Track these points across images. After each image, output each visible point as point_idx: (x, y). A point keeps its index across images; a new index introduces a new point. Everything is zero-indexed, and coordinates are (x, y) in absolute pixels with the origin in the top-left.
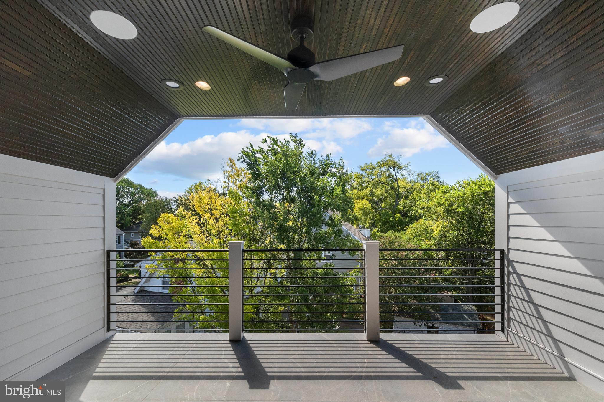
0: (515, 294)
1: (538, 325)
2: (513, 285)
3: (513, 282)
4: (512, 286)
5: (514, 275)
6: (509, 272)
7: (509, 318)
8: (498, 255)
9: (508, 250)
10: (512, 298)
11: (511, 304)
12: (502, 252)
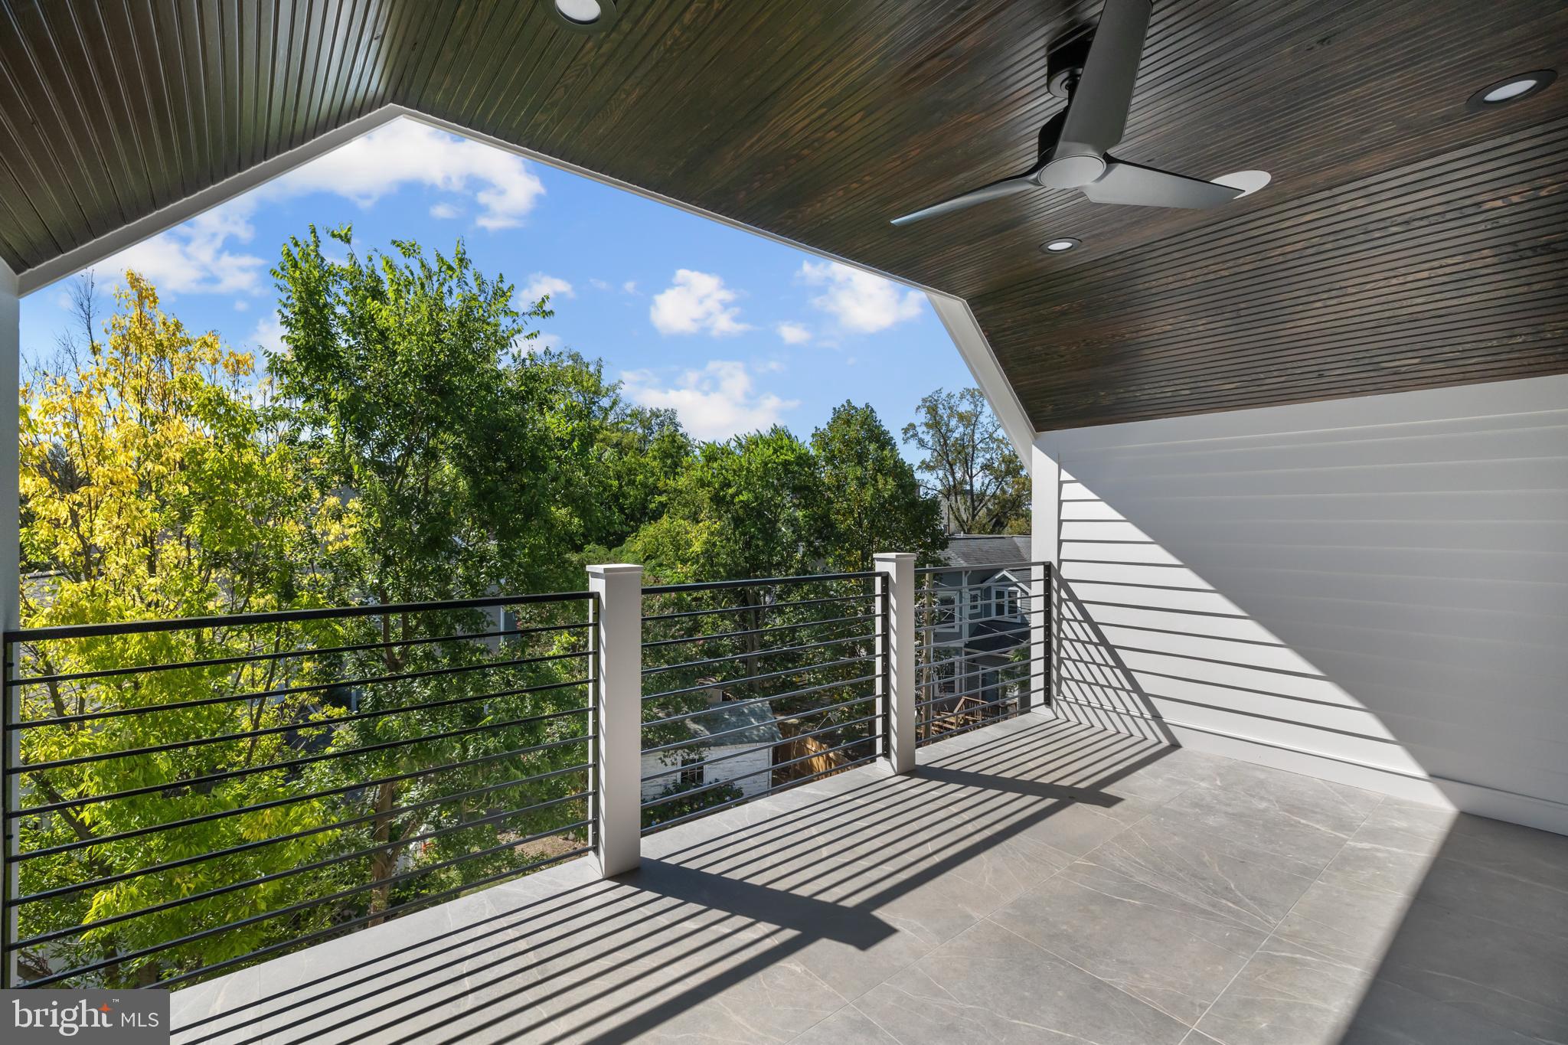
0: (1071, 636)
1: (1115, 678)
2: (1068, 621)
3: (1068, 615)
4: (1064, 622)
5: (1070, 604)
6: (1060, 600)
7: (1060, 678)
8: (1038, 572)
9: (1060, 562)
10: (1066, 643)
11: (1063, 654)
12: (1048, 567)
